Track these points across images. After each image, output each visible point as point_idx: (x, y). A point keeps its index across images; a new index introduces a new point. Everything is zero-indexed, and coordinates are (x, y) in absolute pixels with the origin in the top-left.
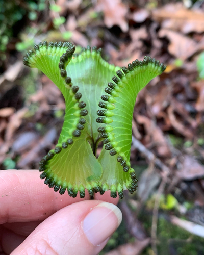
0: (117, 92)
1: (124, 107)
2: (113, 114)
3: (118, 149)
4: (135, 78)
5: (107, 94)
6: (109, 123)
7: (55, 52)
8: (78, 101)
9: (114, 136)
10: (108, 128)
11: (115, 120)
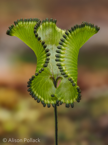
0: (66, 43)
1: (71, 52)
2: (64, 56)
3: (69, 75)
4: (77, 35)
5: (60, 45)
6: (62, 61)
7: (28, 24)
8: (45, 49)
9: (66, 68)
10: (62, 64)
11: (66, 60)
